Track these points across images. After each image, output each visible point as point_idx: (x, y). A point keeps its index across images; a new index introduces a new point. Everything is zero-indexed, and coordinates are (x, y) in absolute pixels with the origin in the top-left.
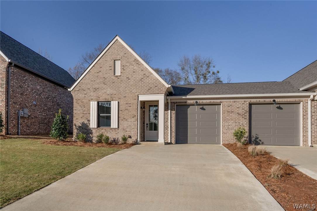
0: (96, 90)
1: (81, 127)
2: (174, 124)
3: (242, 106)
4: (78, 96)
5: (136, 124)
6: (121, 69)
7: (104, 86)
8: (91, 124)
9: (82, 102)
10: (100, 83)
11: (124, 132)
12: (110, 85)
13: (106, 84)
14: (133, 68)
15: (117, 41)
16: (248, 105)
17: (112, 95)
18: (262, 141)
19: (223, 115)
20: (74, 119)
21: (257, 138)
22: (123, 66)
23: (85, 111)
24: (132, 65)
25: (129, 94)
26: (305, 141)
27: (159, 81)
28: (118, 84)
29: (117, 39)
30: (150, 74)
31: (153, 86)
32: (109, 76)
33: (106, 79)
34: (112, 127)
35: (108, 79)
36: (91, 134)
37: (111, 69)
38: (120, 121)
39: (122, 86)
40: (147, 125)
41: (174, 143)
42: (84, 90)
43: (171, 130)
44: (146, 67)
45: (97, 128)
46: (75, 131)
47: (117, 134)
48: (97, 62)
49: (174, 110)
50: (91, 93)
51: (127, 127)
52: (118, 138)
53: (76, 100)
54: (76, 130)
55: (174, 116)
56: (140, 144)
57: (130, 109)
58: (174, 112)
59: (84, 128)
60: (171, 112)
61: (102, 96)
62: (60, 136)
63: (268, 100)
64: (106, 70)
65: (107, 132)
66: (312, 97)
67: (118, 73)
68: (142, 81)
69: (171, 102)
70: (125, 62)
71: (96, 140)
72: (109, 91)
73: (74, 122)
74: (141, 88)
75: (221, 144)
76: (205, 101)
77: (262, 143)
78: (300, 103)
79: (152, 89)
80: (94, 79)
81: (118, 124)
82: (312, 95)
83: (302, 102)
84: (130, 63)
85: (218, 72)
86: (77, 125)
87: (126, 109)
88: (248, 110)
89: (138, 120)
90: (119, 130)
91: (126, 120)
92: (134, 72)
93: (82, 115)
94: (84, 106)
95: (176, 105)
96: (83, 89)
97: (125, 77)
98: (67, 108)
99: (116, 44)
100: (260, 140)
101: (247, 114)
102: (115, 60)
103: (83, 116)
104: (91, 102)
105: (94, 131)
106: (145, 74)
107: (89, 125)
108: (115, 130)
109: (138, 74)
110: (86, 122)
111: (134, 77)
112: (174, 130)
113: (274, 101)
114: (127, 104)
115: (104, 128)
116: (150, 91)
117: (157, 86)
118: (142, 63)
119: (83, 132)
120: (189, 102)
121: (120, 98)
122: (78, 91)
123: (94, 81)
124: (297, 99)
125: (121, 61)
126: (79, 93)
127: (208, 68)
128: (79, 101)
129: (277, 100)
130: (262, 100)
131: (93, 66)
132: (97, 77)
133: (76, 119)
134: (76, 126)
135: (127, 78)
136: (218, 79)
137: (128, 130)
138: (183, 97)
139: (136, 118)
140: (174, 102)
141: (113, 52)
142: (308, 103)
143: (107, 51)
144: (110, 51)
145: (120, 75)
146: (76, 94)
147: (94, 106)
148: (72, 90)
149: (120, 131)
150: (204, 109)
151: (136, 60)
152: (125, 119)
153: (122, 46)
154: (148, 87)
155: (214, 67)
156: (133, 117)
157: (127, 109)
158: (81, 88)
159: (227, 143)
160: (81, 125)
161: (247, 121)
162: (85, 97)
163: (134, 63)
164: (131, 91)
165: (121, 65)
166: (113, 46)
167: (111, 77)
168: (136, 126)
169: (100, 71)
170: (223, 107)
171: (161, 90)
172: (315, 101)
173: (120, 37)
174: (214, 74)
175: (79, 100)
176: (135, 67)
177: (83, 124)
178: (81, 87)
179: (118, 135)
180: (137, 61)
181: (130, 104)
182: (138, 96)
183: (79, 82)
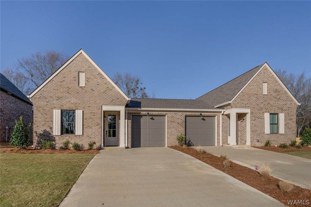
0: (59, 98)
1: (42, 134)
2: (130, 131)
3: (181, 117)
4: (39, 103)
5: (99, 131)
6: (85, 80)
7: (68, 95)
8: (54, 132)
9: (43, 110)
10: (64, 92)
11: (88, 139)
12: (75, 95)
13: (70, 94)
14: (97, 81)
15: (81, 55)
16: (184, 117)
17: (76, 104)
18: (193, 143)
19: (167, 124)
20: (34, 126)
21: (190, 141)
22: (88, 78)
23: (47, 119)
24: (96, 78)
25: (93, 104)
26: (218, 142)
27: (121, 94)
28: (82, 94)
29: (81, 53)
30: (113, 88)
31: (115, 99)
32: (73, 86)
33: (70, 89)
34: (76, 134)
35: (73, 89)
36: (54, 141)
37: (75, 80)
38: (85, 129)
39: (86, 97)
40: (106, 132)
41: (130, 147)
42: (46, 98)
43: (128, 137)
44: (109, 81)
45: (61, 135)
46: (35, 139)
47: (81, 140)
48: (60, 72)
49: (130, 119)
50: (54, 101)
51: (91, 134)
52: (82, 145)
53: (36, 107)
54: (37, 138)
55: (130, 124)
56: (103, 149)
57: (94, 118)
58: (130, 121)
59: (46, 136)
60: (128, 121)
61: (65, 105)
62: (23, 144)
63: (197, 114)
64: (70, 80)
65: (71, 139)
66: (223, 112)
67: (82, 84)
68: (106, 93)
69: (128, 113)
70: (89, 74)
71: (59, 147)
72: (73, 100)
73: (34, 130)
74: (105, 100)
75: (166, 146)
76: (154, 113)
77: (193, 145)
78: (215, 116)
79: (115, 101)
80: (57, 88)
81: (83, 131)
82: (223, 111)
83: (217, 116)
84: (94, 76)
85: (145, 88)
86: (38, 133)
87: (90, 118)
88: (184, 121)
89: (102, 128)
90: (83, 137)
91: (91, 128)
92: (98, 85)
93: (44, 122)
94: (45, 114)
95: (132, 115)
96: (44, 97)
97: (89, 88)
98: (10, 115)
99: (80, 57)
100: (192, 143)
101: (184, 124)
102: (79, 72)
103: (45, 124)
104: (54, 110)
105: (57, 138)
106: (108, 87)
107: (51, 132)
108: (80, 137)
109: (102, 87)
110: (48, 129)
111: (98, 90)
112: (130, 136)
113: (201, 114)
114: (92, 113)
115: (68, 135)
116: (112, 103)
117: (119, 99)
118: (105, 77)
119: (44, 139)
120: (142, 113)
121: (84, 108)
122: (39, 98)
123: (58, 90)
124: (214, 114)
125: (85, 73)
126: (40, 101)
127: (137, 84)
128: (39, 109)
129: (203, 114)
130: (193, 114)
131: (56, 75)
132: (61, 86)
133: (37, 126)
134: (36, 133)
135: (91, 89)
136: (145, 94)
137: (92, 136)
138: (138, 109)
139: (99, 126)
140: (130, 113)
141: (77, 64)
142: (220, 116)
143: (71, 62)
144: (75, 63)
145: (84, 86)
146: (37, 102)
147: (57, 114)
148: (31, 98)
149: (85, 138)
150: (153, 119)
151: (99, 74)
152: (89, 126)
153: (86, 59)
154: (111, 98)
155: (141, 84)
156: (97, 125)
157: (92, 118)
158: (43, 96)
159: (170, 145)
160: (42, 133)
161: (184, 129)
162: (47, 105)
163: (97, 76)
164: (95, 102)
165: (85, 77)
166: (78, 58)
167: (75, 88)
168: (100, 133)
169: (64, 81)
170: (167, 117)
171: (122, 102)
172: (224, 116)
173: (84, 51)
174: (142, 90)
175: (40, 107)
176: (98, 80)
177: (45, 131)
178: (42, 94)
179: (82, 142)
180: (101, 75)
181: (94, 113)
182: (102, 107)
183: (40, 90)
